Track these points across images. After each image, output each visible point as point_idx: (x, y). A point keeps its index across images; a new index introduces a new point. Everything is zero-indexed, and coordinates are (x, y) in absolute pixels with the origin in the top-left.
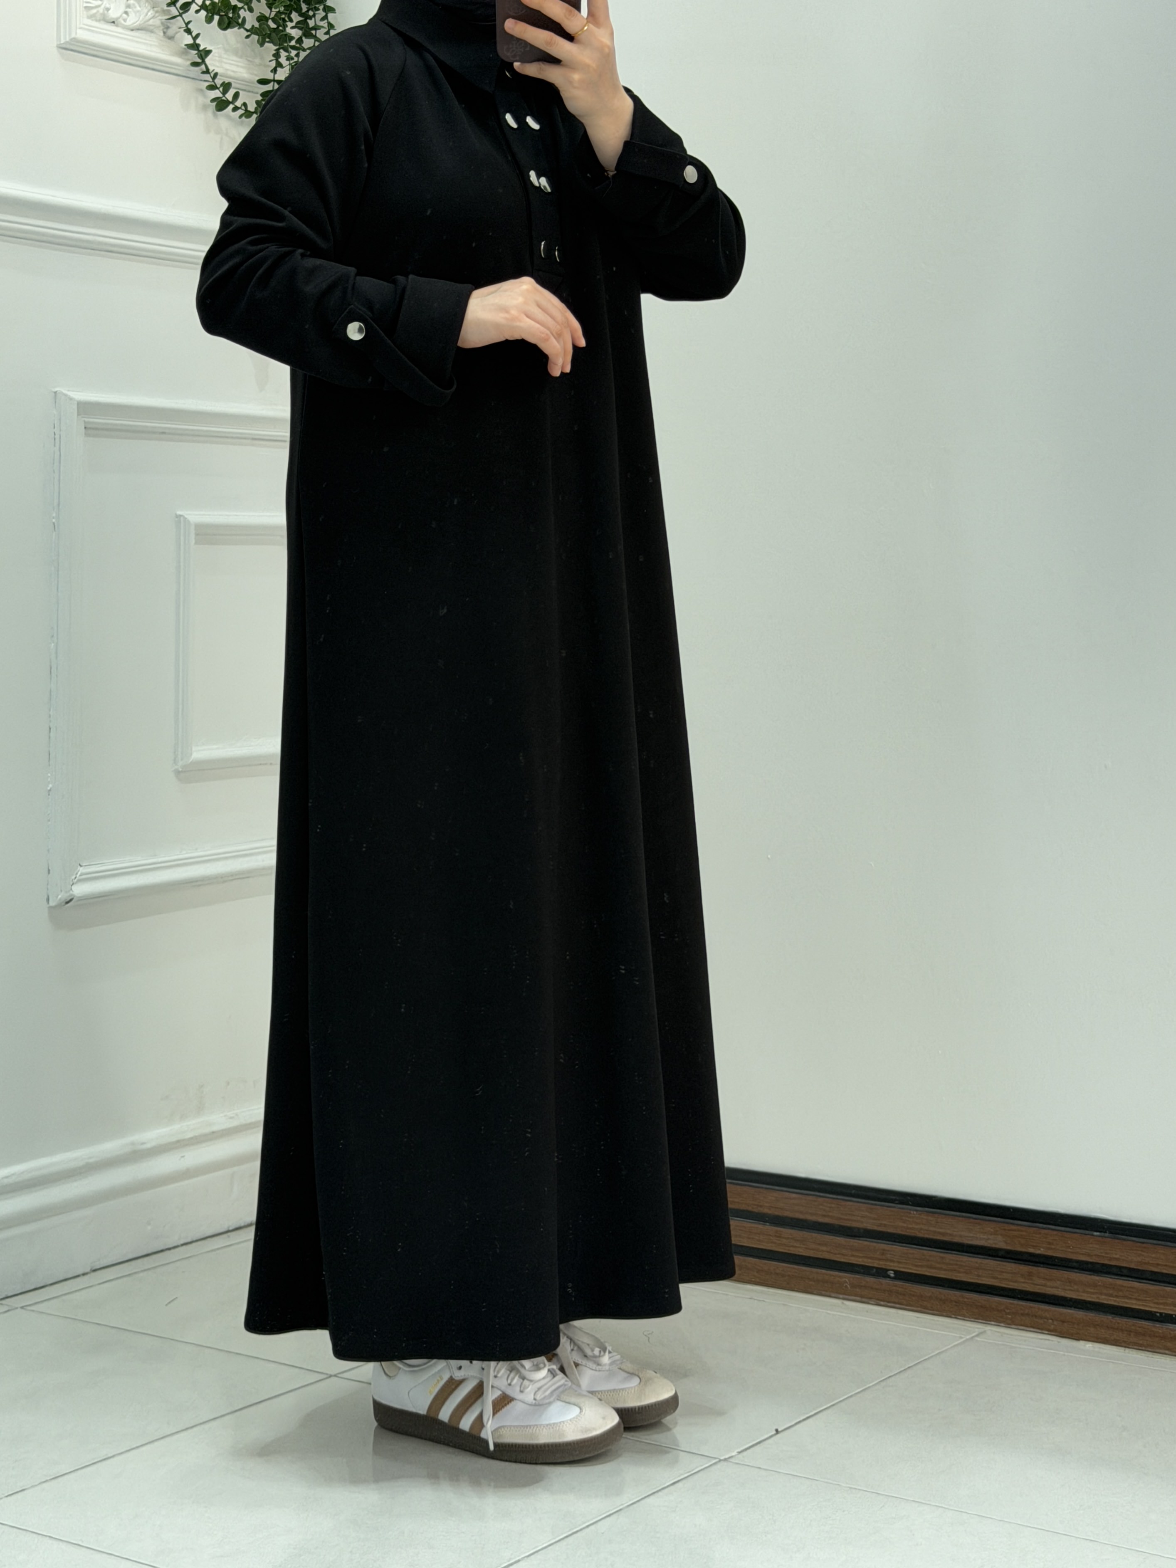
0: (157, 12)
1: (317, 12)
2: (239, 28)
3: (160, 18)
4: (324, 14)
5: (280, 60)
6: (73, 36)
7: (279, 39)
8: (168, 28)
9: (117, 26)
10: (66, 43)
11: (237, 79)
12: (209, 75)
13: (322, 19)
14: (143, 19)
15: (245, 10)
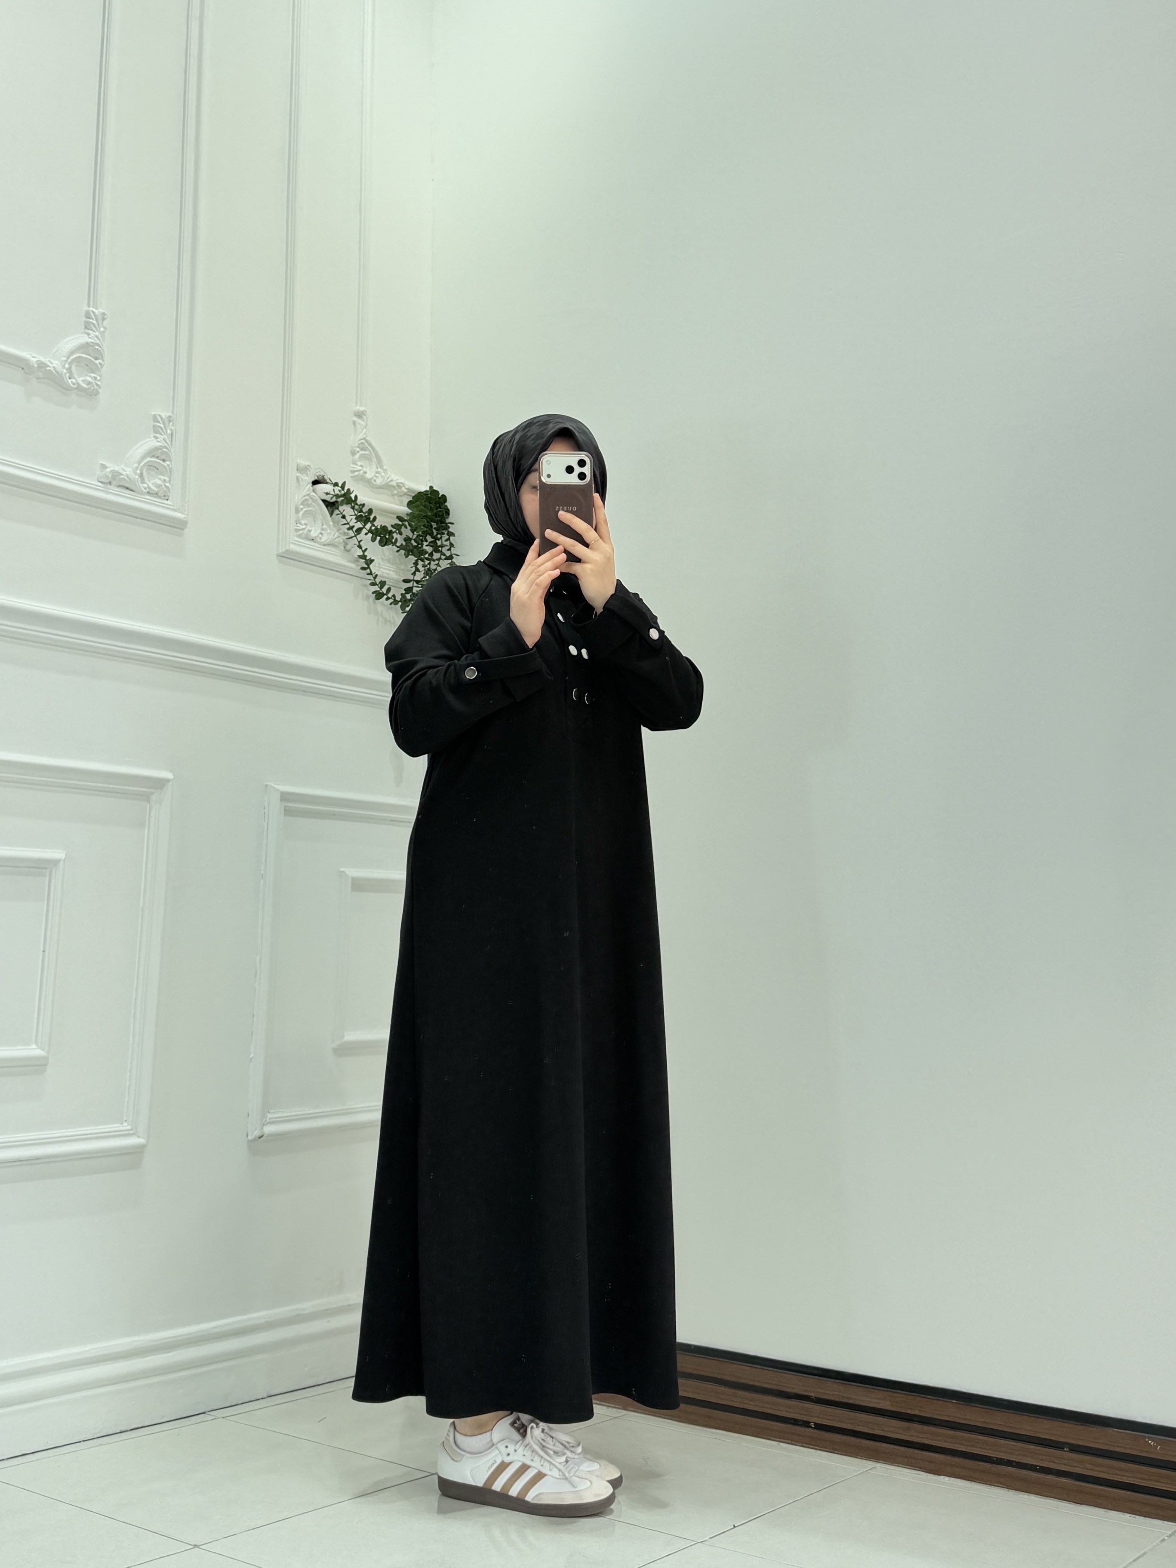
0: (340, 533)
1: (443, 536)
2: (392, 546)
3: (342, 537)
4: (448, 537)
5: (418, 566)
6: (287, 548)
7: (419, 553)
8: (347, 544)
9: (315, 542)
10: (282, 552)
11: (389, 578)
12: (371, 576)
13: (446, 540)
14: (332, 538)
15: (397, 534)
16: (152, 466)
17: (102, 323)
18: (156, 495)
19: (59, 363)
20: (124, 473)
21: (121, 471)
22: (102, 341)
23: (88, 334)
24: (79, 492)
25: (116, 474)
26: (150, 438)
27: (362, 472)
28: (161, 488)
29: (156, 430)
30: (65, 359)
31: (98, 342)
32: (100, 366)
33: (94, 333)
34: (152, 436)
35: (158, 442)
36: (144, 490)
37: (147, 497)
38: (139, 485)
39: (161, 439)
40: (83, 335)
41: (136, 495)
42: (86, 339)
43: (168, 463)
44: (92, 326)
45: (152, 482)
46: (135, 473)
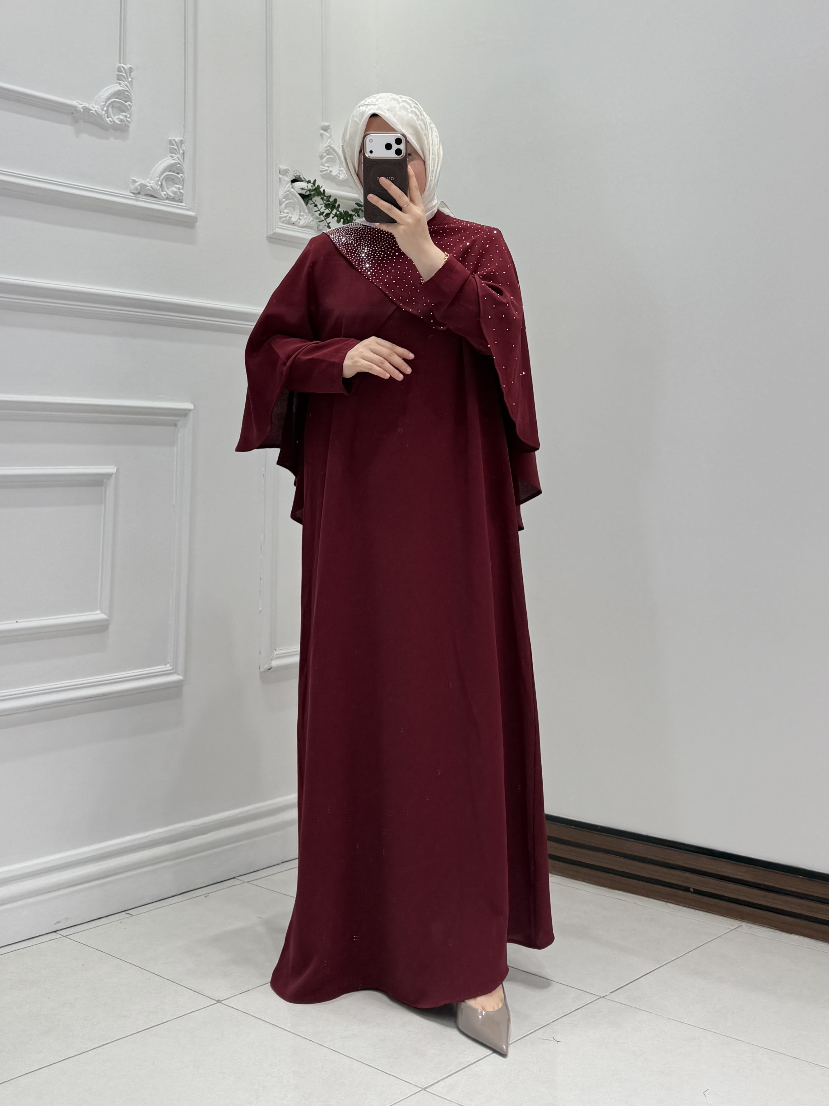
0: (314, 218)
6: (274, 231)
8: (320, 225)
9: (295, 225)
10: (271, 235)
14: (308, 222)
16: (169, 178)
17: (130, 75)
18: (173, 199)
19: (100, 108)
20: (149, 185)
21: (147, 184)
22: (130, 88)
23: (120, 84)
24: (117, 201)
25: (143, 187)
26: (168, 157)
27: (328, 171)
28: (176, 194)
29: (172, 151)
30: (104, 103)
31: (127, 89)
32: (128, 106)
33: (124, 83)
35: (173, 160)
36: (164, 196)
37: (167, 201)
38: (160, 193)
39: (175, 157)
40: (116, 85)
41: (159, 200)
42: (118, 88)
43: (181, 175)
44: (123, 78)
45: (170, 190)
46: (157, 184)
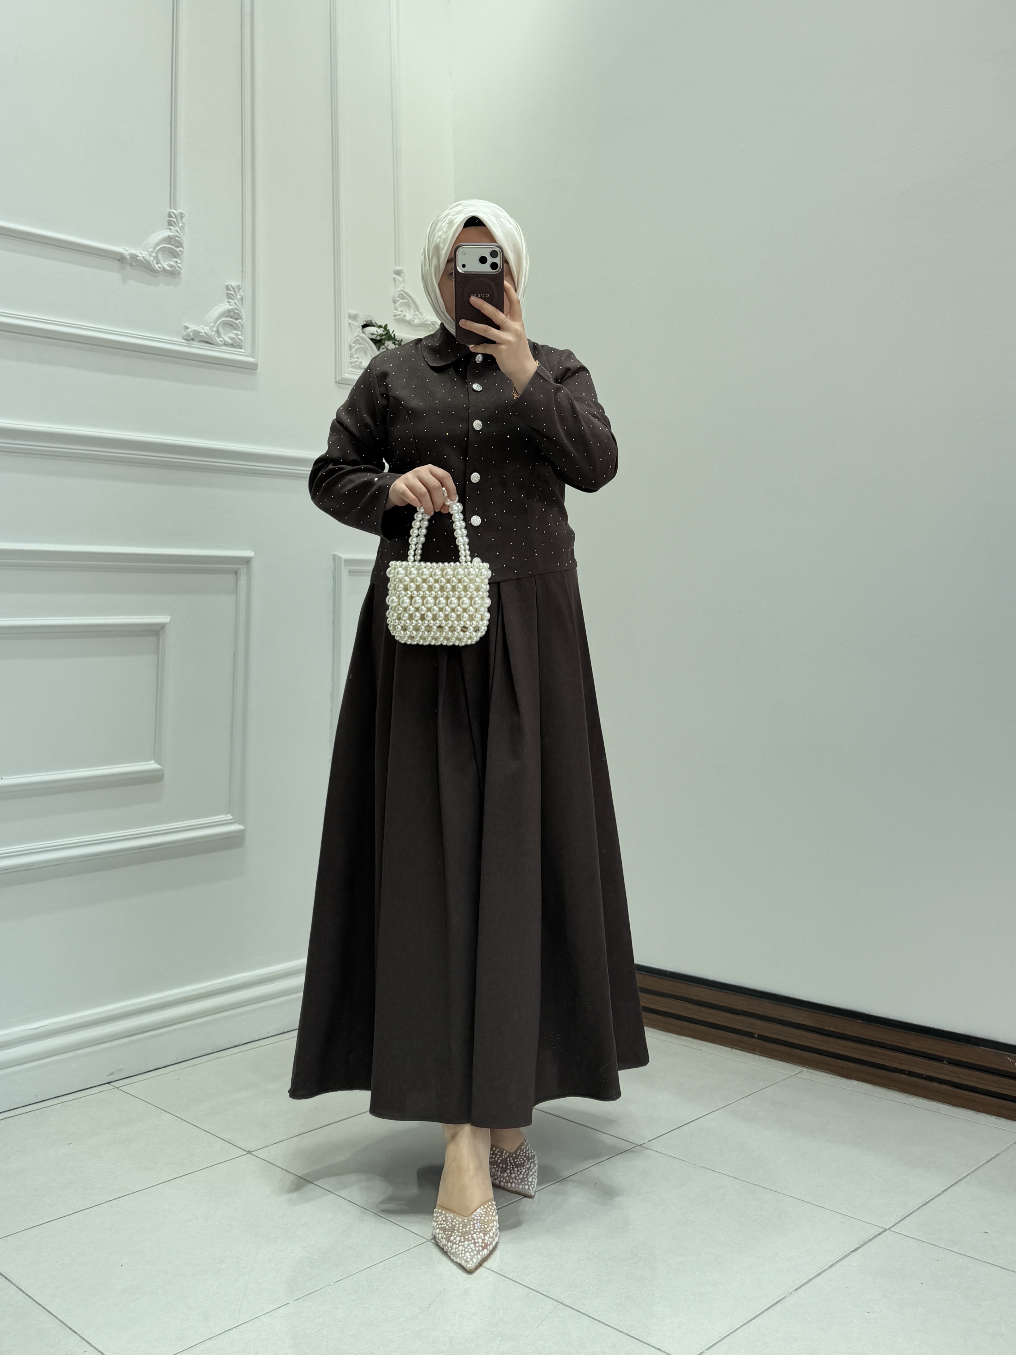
6: (343, 376)
10: (339, 380)
16: (227, 324)
17: (182, 220)
18: (231, 346)
19: (148, 254)
20: (203, 331)
21: (201, 330)
22: (181, 234)
23: (170, 229)
24: (166, 348)
25: (196, 333)
26: (225, 303)
27: (402, 316)
28: (234, 340)
29: (229, 296)
30: (151, 249)
31: (178, 234)
32: (180, 253)
33: (175, 228)
34: (226, 301)
35: (230, 305)
36: (221, 343)
37: (224, 348)
38: (216, 339)
39: (232, 303)
40: (165, 231)
41: (215, 347)
42: (168, 233)
43: (240, 321)
44: (173, 223)
45: (228, 336)
46: (212, 330)
